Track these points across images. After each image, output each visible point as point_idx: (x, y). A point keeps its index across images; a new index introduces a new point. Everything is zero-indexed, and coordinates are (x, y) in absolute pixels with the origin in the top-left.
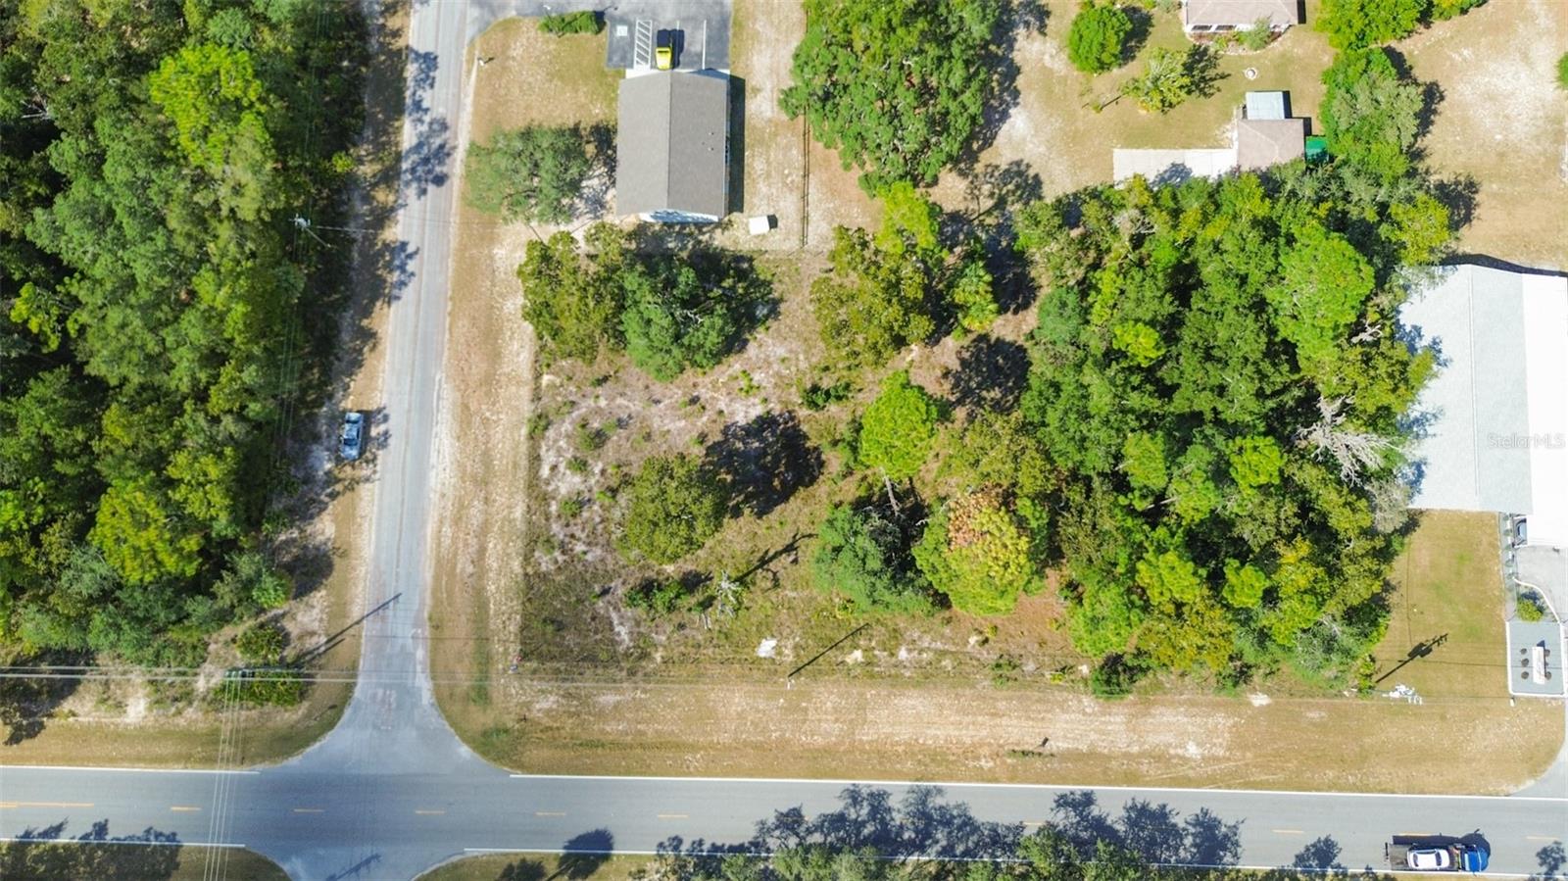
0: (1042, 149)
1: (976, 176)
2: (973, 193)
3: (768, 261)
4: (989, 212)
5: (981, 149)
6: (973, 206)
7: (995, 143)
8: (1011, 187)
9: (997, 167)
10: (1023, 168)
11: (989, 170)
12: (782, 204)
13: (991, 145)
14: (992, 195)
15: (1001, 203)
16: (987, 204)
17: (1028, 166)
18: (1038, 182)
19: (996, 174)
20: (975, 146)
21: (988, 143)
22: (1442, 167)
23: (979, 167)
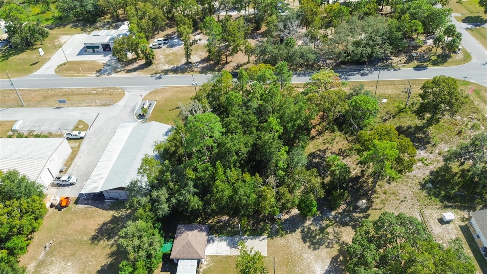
0: (305, 256)
1: (337, 243)
2: (337, 236)
3: (436, 205)
4: (328, 226)
5: (337, 257)
6: (336, 229)
7: (330, 260)
8: (318, 237)
9: (327, 247)
10: (312, 246)
11: (331, 245)
12: (440, 230)
13: (333, 258)
14: (328, 234)
15: (322, 230)
16: (329, 230)
17: (309, 247)
18: (304, 239)
19: (327, 244)
20: (341, 258)
21: (334, 260)
22: (104, 248)
23: (337, 247)
